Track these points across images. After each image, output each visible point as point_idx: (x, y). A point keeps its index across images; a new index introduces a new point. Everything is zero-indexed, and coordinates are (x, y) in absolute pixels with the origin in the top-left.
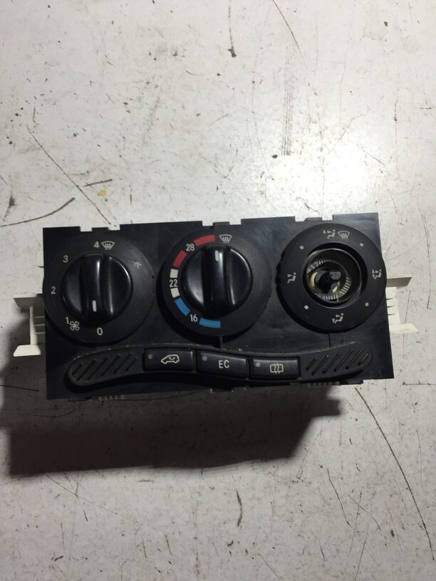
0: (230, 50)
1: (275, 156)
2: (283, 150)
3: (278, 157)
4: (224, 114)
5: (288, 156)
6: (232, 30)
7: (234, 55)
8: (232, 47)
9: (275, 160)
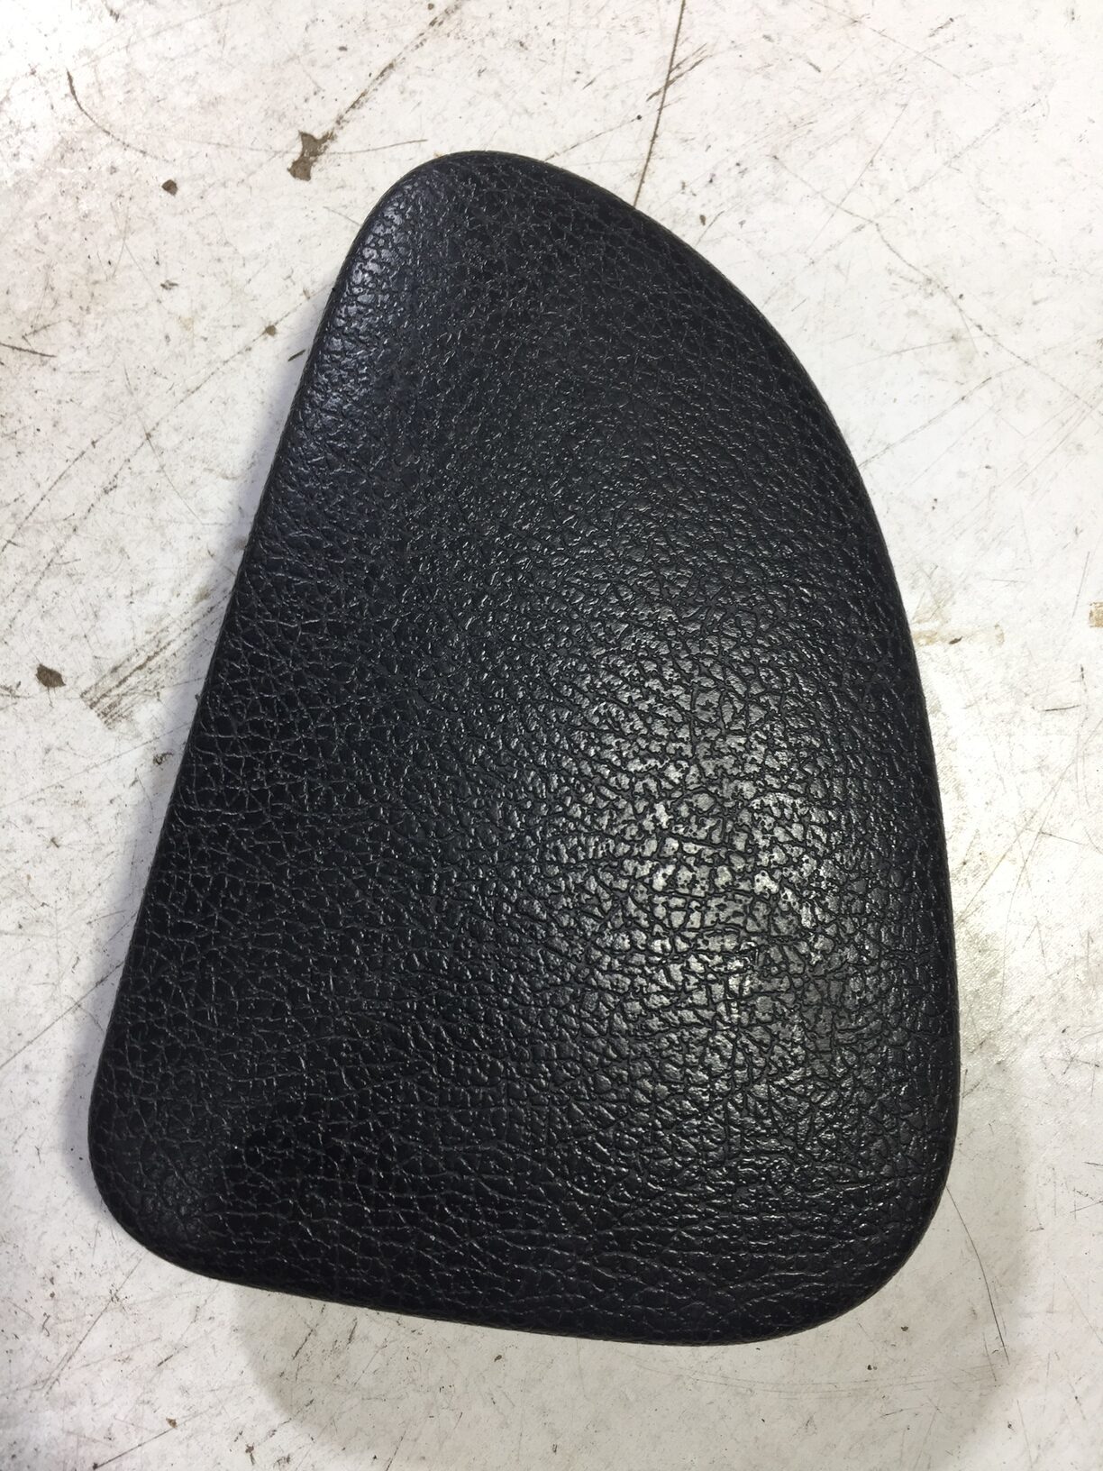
0: (306, 137)
1: (49, 678)
2: (110, 682)
3: (60, 690)
4: (34, 343)
5: (99, 723)
6: (394, 77)
7: (301, 169)
8: (329, 137)
9: (36, 686)
